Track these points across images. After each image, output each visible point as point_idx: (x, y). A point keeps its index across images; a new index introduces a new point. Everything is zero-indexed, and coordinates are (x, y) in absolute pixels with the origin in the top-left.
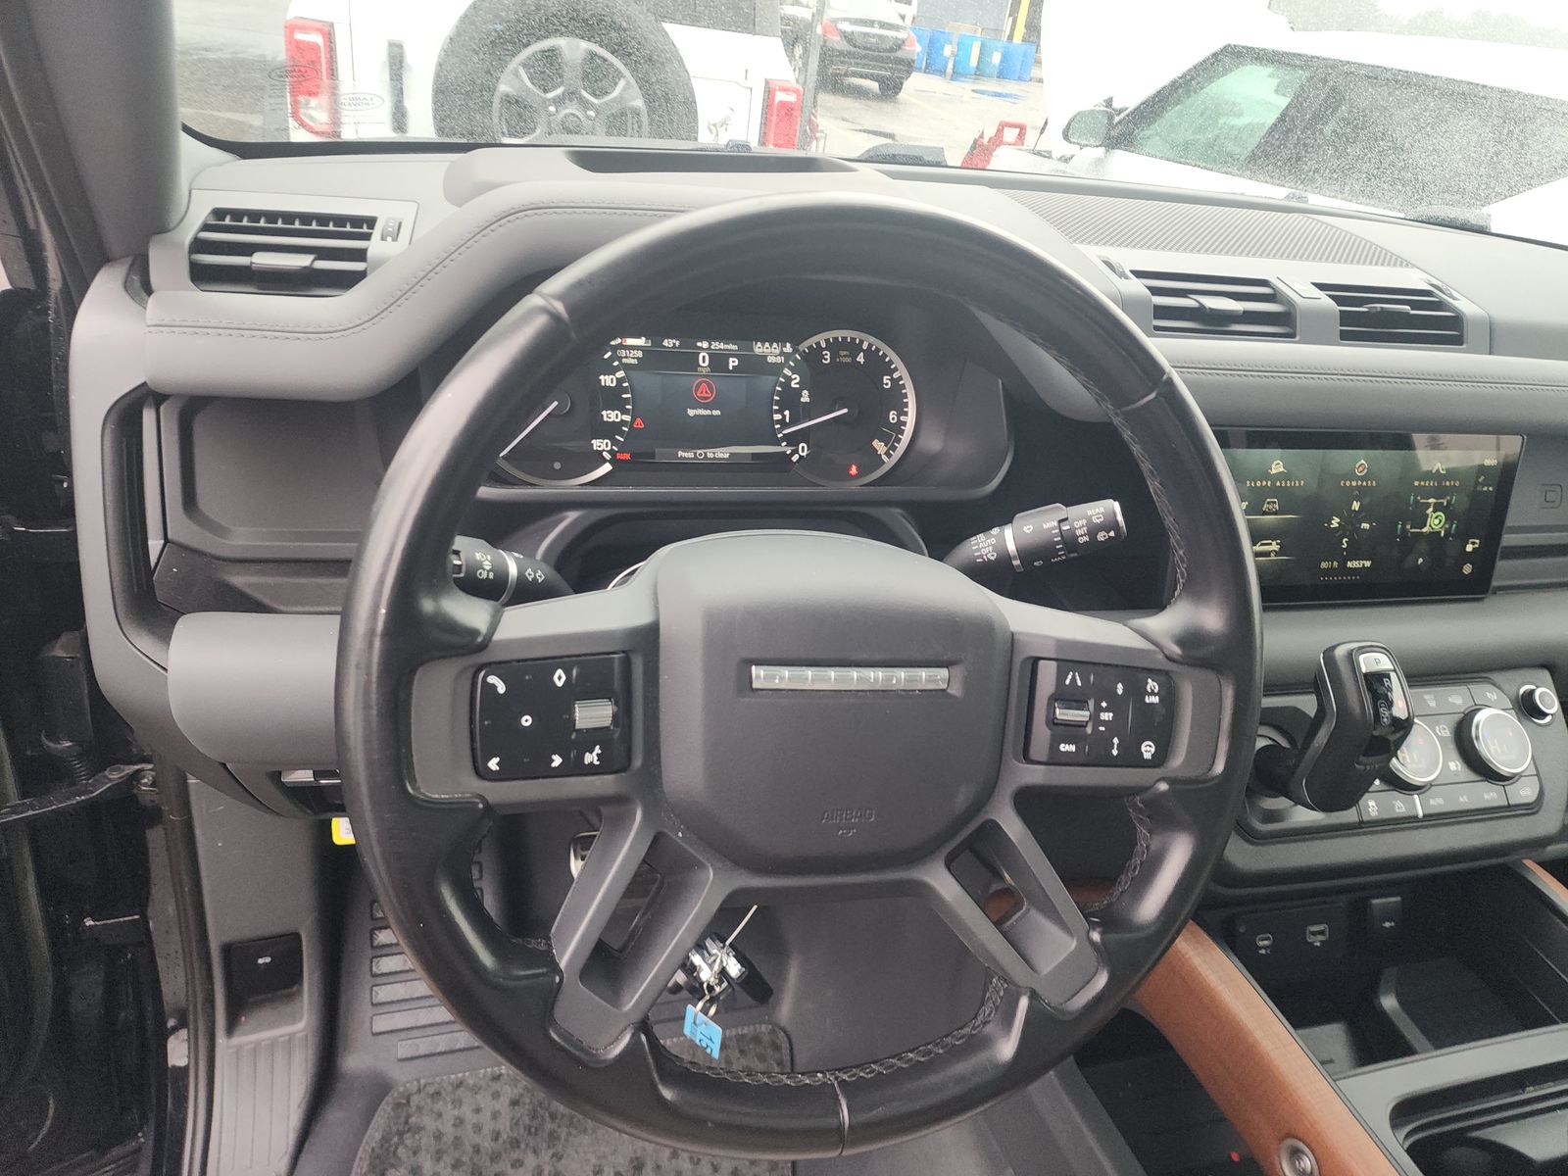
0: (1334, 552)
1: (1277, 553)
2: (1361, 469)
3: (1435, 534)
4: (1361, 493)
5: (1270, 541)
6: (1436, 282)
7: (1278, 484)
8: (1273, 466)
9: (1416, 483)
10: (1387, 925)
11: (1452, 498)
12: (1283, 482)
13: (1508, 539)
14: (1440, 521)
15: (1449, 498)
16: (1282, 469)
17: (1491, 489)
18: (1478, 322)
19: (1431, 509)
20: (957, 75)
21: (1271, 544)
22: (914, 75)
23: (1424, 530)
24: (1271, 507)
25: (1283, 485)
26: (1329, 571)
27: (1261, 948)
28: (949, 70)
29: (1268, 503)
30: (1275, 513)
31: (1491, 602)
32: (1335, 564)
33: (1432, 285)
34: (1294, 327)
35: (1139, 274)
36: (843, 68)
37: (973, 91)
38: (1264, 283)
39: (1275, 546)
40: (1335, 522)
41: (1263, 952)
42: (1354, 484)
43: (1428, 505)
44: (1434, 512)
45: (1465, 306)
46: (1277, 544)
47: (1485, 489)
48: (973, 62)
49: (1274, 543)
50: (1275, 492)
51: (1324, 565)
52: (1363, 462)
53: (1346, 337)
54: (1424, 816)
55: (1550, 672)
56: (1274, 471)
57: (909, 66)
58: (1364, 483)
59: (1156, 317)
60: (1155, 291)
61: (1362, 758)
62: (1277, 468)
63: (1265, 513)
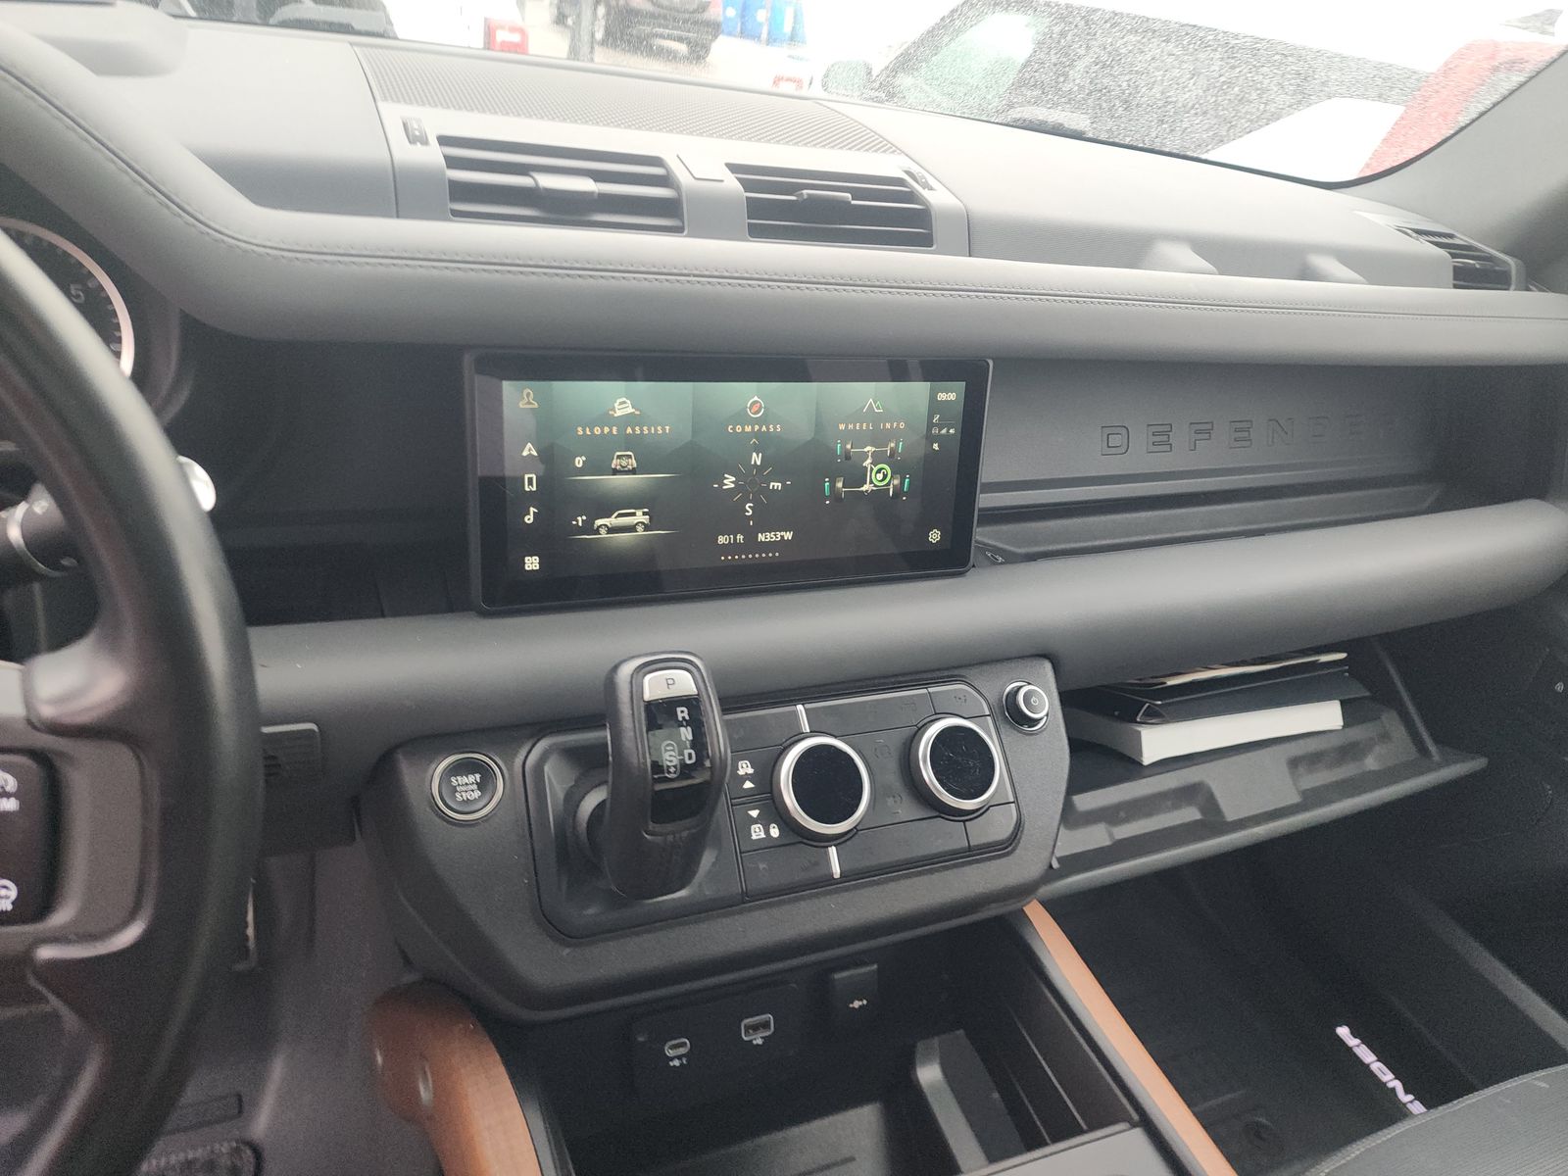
0: (733, 521)
1: (647, 528)
2: (755, 409)
3: (880, 493)
4: (763, 442)
5: (633, 511)
6: (915, 169)
7: (629, 430)
8: (616, 405)
9: (842, 427)
10: (857, 1004)
11: (897, 445)
12: (637, 428)
13: (985, 500)
14: (885, 476)
15: (893, 445)
16: (630, 410)
17: (952, 431)
18: (951, 216)
19: (869, 461)
20: (771, 40)
21: (634, 514)
22: (721, 38)
23: (864, 488)
24: (624, 463)
25: (638, 432)
26: (733, 548)
27: (672, 1059)
28: (764, 36)
29: (619, 457)
30: (633, 472)
31: (972, 578)
32: (740, 537)
33: (908, 173)
34: (681, 219)
35: (444, 141)
36: (648, 29)
37: (790, 56)
38: (656, 161)
39: (641, 517)
40: (729, 482)
41: (676, 1063)
42: (748, 429)
43: (865, 456)
44: (874, 463)
45: (937, 198)
46: (644, 514)
47: (944, 431)
48: (787, 29)
49: (639, 513)
50: (630, 443)
51: (722, 540)
52: (756, 398)
53: (757, 232)
54: (845, 876)
55: (1052, 663)
56: (619, 413)
57: (715, 28)
58: (764, 428)
59: (454, 198)
60: (453, 162)
61: (651, 826)
62: (623, 408)
63: (615, 472)
